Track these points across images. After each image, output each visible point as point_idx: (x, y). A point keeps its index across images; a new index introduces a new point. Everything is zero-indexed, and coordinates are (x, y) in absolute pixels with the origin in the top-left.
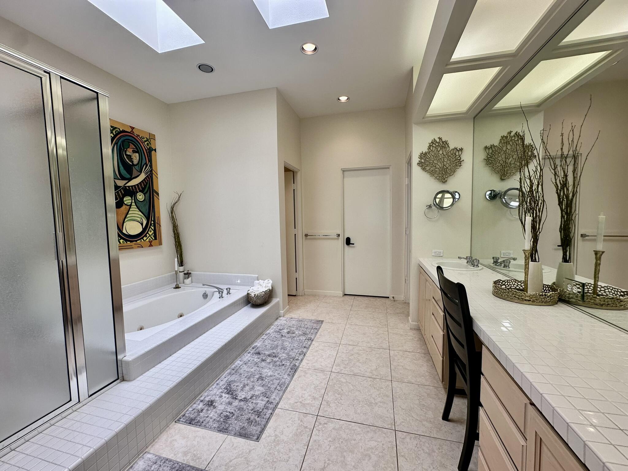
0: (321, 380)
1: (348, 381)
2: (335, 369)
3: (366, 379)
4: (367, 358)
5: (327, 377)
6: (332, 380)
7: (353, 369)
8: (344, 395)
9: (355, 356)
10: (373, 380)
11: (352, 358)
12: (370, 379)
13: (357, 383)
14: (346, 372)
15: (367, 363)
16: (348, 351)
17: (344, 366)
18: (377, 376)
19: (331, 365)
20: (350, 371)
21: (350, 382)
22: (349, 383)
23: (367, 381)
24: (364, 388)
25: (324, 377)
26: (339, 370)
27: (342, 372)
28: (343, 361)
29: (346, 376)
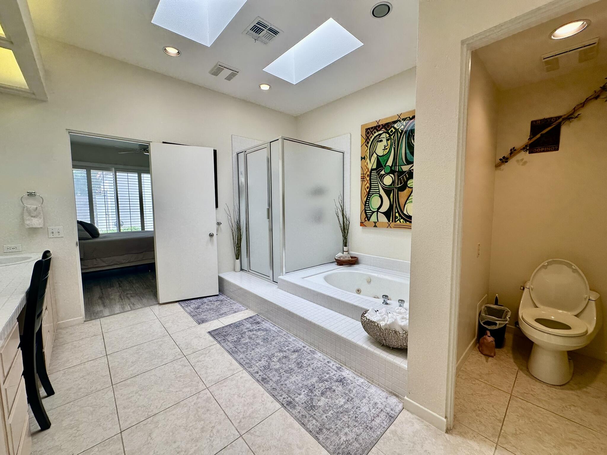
0: (209, 374)
1: (180, 392)
2: (206, 394)
3: (159, 408)
4: (175, 442)
5: (206, 380)
6: (198, 383)
7: (185, 410)
8: (174, 378)
9: (196, 431)
10: (149, 414)
11: (200, 425)
12: (154, 412)
13: (168, 397)
14: (190, 399)
15: (171, 434)
16: (215, 431)
17: (199, 405)
18: (145, 423)
19: (216, 394)
20: (185, 404)
21: (177, 393)
22: (177, 391)
23: (157, 408)
24: (157, 398)
25: (209, 378)
26: (200, 396)
27: (195, 397)
28: (208, 410)
29: (187, 396)
